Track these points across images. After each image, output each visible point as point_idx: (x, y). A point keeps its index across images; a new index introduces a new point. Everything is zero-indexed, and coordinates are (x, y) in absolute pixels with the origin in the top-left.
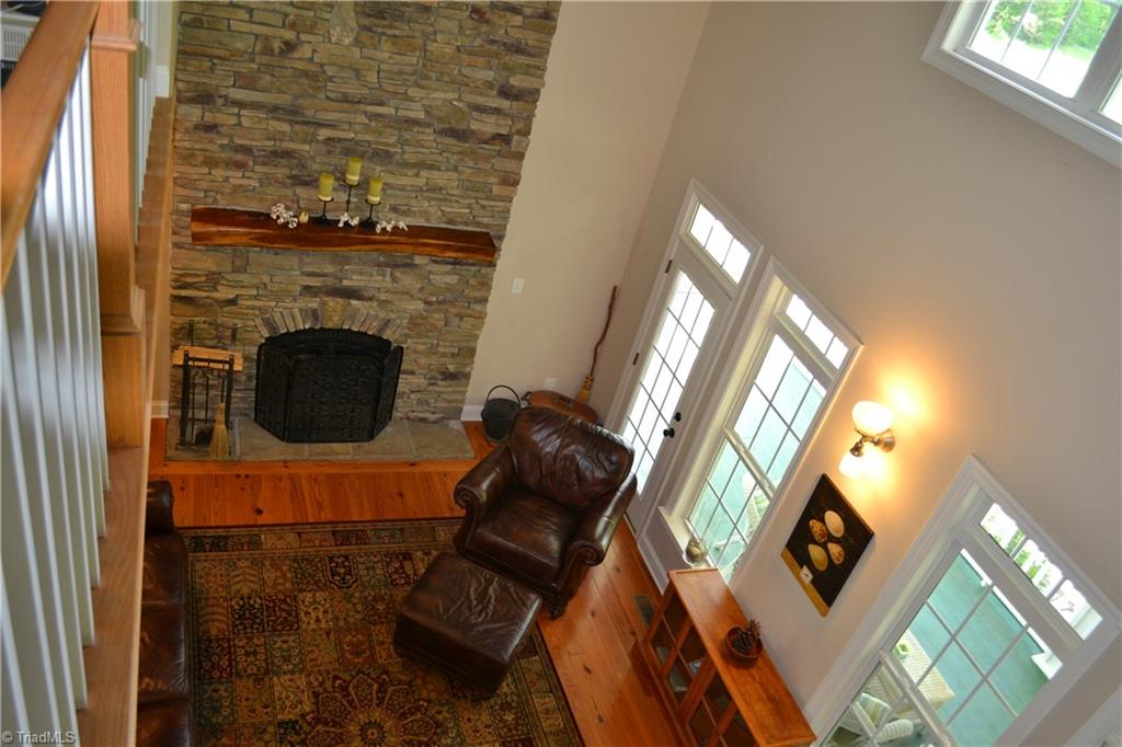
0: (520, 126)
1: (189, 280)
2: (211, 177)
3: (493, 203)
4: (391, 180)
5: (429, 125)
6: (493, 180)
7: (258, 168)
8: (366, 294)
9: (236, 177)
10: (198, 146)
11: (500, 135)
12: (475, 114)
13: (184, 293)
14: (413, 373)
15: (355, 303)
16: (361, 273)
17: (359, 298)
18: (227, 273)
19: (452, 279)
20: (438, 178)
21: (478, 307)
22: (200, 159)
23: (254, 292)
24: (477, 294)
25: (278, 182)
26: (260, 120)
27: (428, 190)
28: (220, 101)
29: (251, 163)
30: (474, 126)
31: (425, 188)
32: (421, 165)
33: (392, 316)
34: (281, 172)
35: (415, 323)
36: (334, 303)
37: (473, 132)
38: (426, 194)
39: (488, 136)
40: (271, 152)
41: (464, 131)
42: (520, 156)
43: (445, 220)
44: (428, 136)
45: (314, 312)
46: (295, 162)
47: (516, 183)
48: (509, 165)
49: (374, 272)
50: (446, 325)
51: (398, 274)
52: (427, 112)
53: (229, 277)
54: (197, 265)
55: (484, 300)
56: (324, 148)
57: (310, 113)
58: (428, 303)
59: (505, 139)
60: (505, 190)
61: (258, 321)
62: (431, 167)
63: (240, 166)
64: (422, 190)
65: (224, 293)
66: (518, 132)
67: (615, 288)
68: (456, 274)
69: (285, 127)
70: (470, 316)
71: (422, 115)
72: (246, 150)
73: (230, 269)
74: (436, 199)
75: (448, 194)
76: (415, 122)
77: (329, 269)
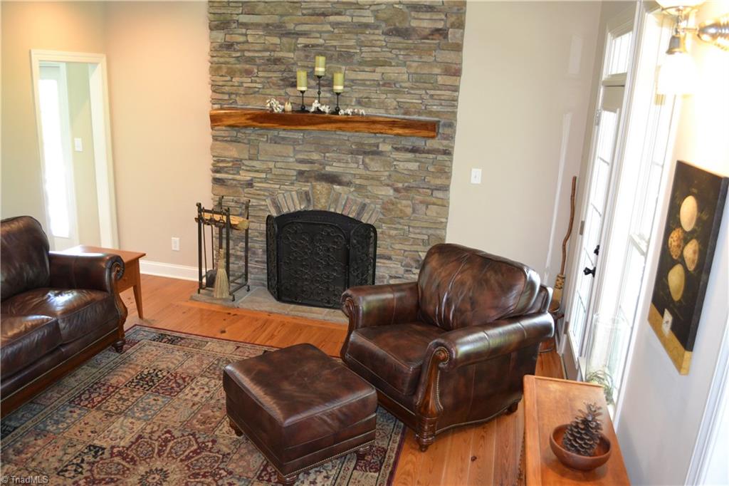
0: (453, 19)
1: (221, 165)
2: (230, 83)
3: (439, 92)
4: (353, 76)
5: (377, 27)
6: (437, 71)
7: (261, 74)
8: (345, 179)
9: (247, 82)
10: (222, 60)
11: (438, 30)
12: (413, 14)
13: (218, 175)
14: (389, 258)
15: (336, 187)
16: (339, 161)
17: (340, 183)
18: (246, 160)
19: (414, 166)
20: (391, 72)
21: (439, 194)
22: (225, 70)
23: (263, 175)
24: (438, 182)
25: (274, 84)
26: (260, 36)
27: (384, 85)
28: (234, 25)
29: (256, 71)
30: (414, 24)
31: (381, 83)
32: (376, 63)
33: (367, 201)
34: (275, 76)
35: (387, 207)
36: (321, 187)
37: (414, 29)
38: (383, 88)
39: (427, 32)
40: (268, 60)
41: (407, 30)
42: (458, 48)
43: (402, 111)
44: (380, 38)
45: (307, 194)
46: (283, 67)
47: (457, 73)
48: (448, 56)
49: (349, 160)
50: (414, 211)
51: (367, 160)
52: (376, 17)
53: (246, 163)
54: (226, 153)
55: (445, 188)
56: (302, 54)
57: (291, 26)
58: (396, 190)
59: (441, 33)
60: (449, 80)
61: (268, 202)
62: (385, 63)
63: (248, 73)
64: (379, 85)
65: (244, 176)
66: (453, 26)
67: (575, 179)
68: (416, 161)
69: (276, 40)
70: (434, 204)
71: (372, 20)
72: (251, 60)
73: (247, 157)
74: (391, 92)
75: (401, 87)
76: (367, 26)
77: (315, 156)
